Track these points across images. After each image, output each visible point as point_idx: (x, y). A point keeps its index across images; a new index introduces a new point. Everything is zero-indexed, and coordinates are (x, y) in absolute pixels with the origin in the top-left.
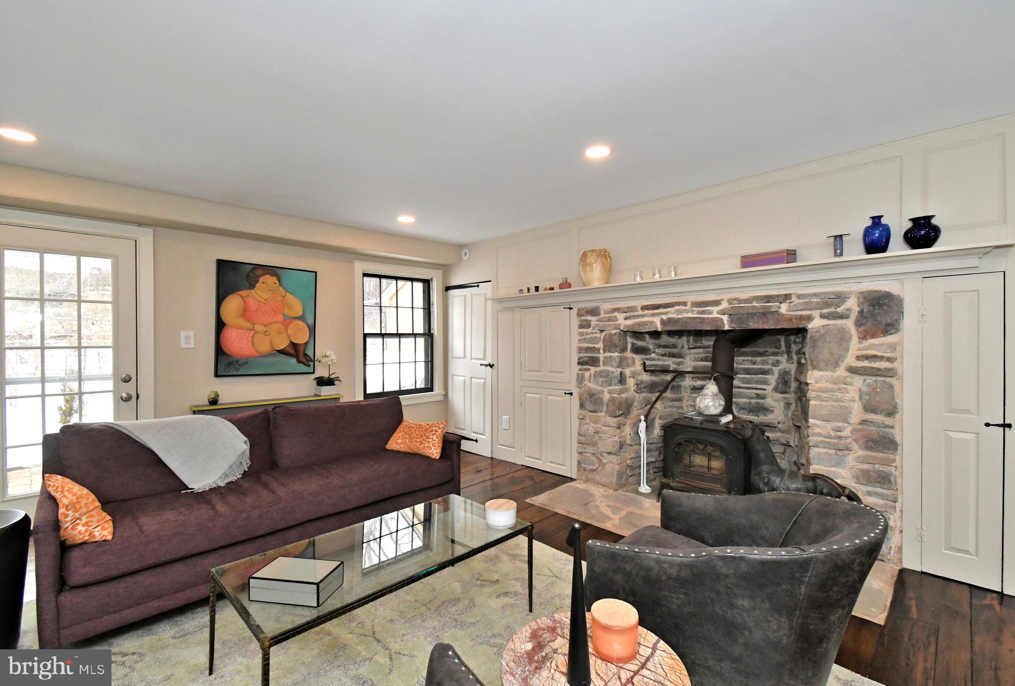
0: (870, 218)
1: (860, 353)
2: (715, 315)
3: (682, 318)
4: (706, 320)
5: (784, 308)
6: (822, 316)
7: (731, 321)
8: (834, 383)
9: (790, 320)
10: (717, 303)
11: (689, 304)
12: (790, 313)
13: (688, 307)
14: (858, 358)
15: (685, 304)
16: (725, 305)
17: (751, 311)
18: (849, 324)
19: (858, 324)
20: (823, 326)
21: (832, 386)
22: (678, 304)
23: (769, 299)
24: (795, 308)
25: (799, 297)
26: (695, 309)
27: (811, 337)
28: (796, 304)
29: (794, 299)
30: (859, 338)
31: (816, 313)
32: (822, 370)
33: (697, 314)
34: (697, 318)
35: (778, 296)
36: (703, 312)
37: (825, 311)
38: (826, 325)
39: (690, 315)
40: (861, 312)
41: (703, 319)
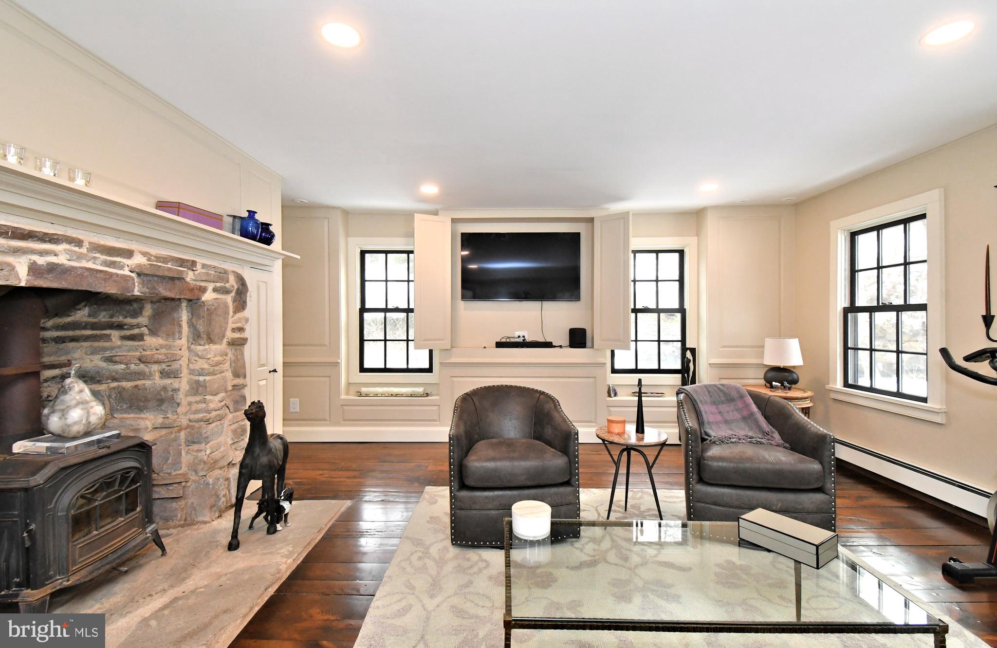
0: (248, 211)
1: (235, 326)
2: (126, 272)
3: (76, 268)
4: (114, 277)
5: (190, 276)
6: (215, 290)
7: (143, 283)
8: (222, 356)
9: (192, 290)
10: (129, 254)
11: (86, 245)
12: (194, 283)
13: (84, 250)
14: (234, 330)
15: (79, 243)
16: (138, 260)
17: (166, 273)
18: (229, 299)
19: (234, 301)
20: (214, 299)
21: (221, 358)
22: (70, 240)
23: (182, 262)
24: (199, 278)
25: (204, 266)
26: (97, 255)
27: (208, 309)
28: (199, 274)
29: (199, 266)
30: (233, 312)
31: (211, 286)
32: (215, 343)
33: (101, 265)
34: (101, 271)
35: (187, 261)
36: (112, 264)
37: (218, 285)
38: (217, 299)
39: (90, 265)
40: (238, 289)
41: (111, 275)
